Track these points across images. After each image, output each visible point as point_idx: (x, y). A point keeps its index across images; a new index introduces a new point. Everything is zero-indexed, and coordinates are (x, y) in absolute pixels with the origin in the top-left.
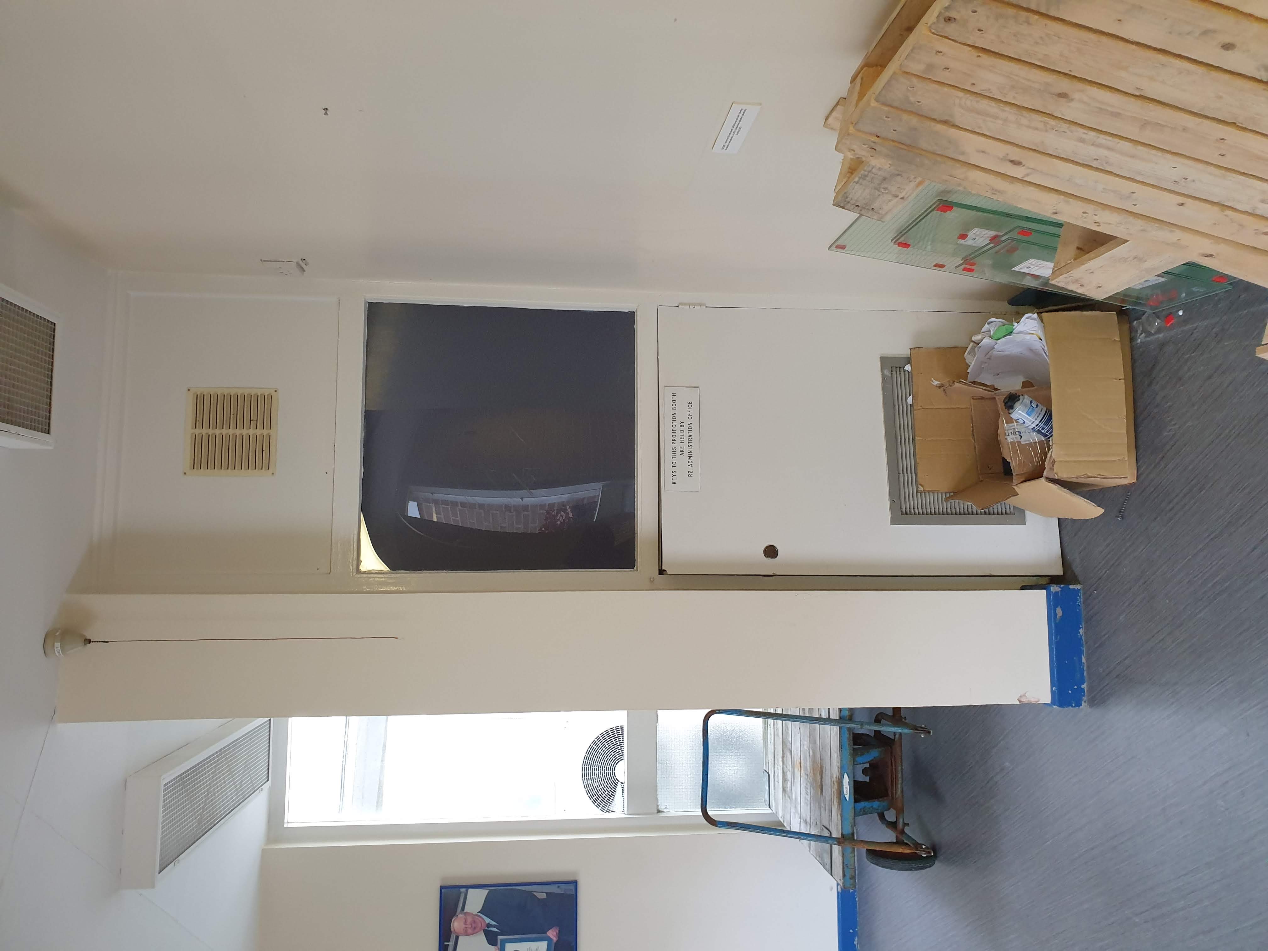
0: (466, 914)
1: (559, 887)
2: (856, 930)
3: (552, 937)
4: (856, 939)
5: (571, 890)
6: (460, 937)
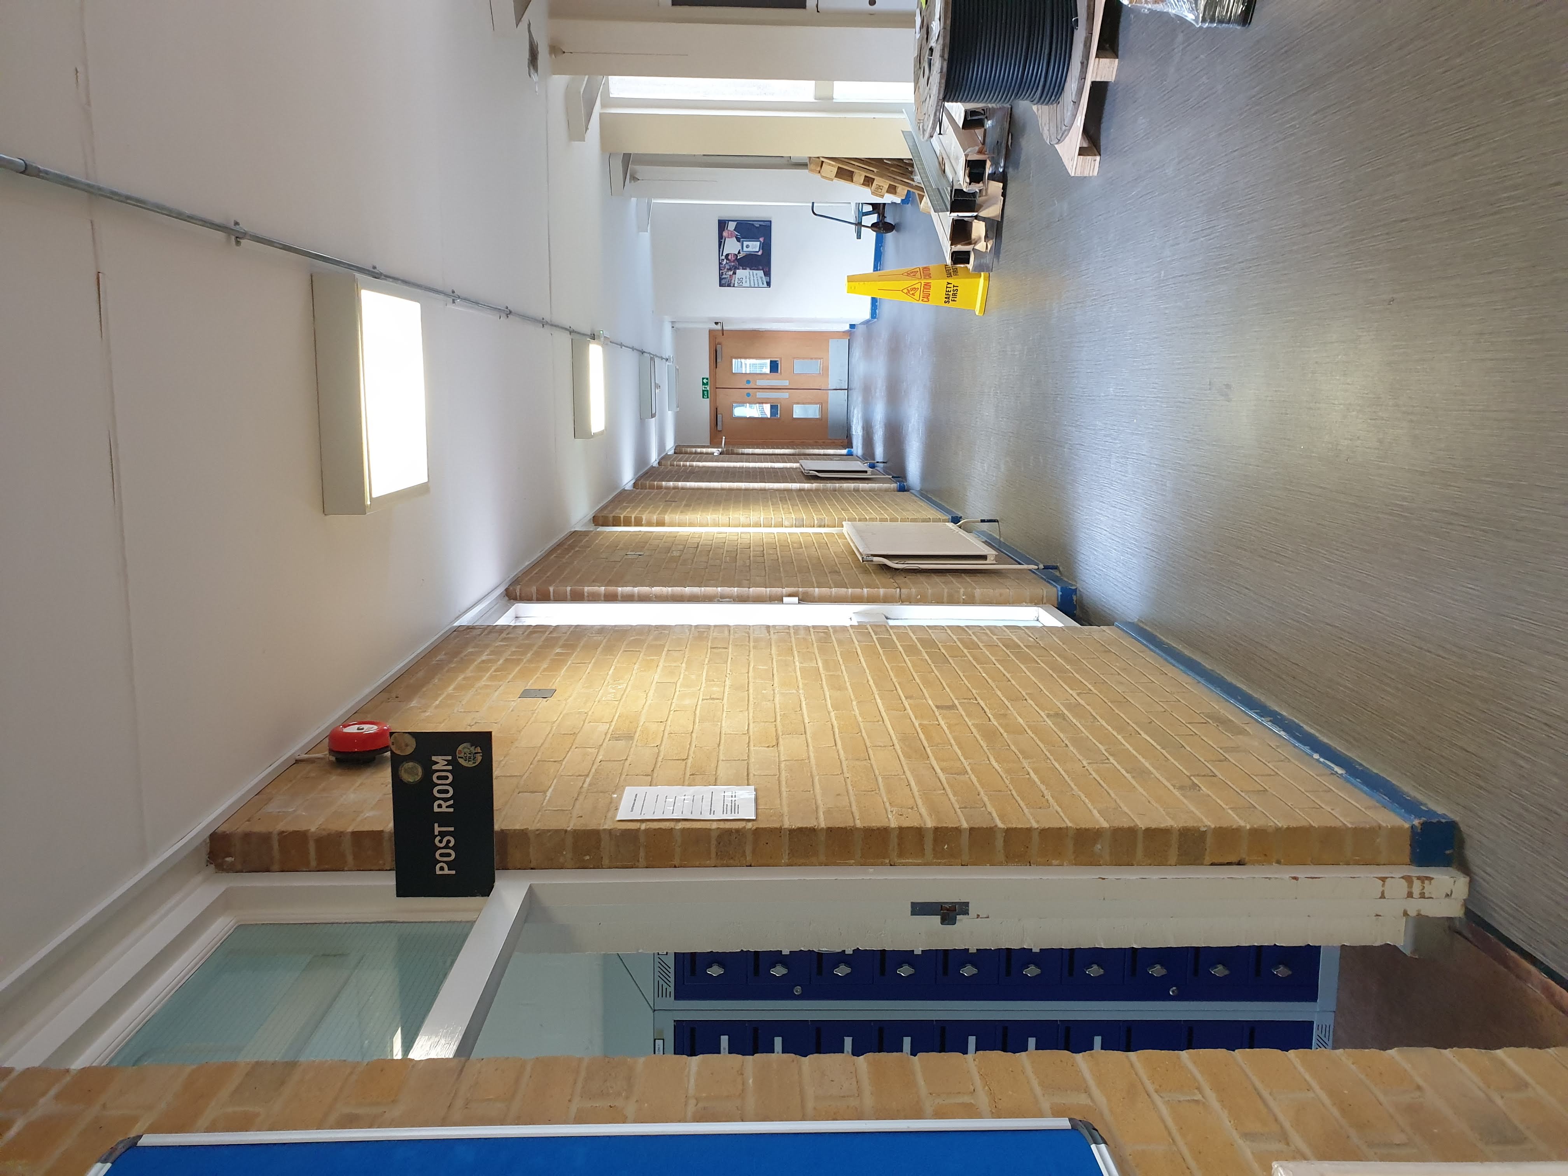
0: (728, 230)
1: (764, 222)
3: (761, 241)
5: (769, 224)
6: (726, 239)
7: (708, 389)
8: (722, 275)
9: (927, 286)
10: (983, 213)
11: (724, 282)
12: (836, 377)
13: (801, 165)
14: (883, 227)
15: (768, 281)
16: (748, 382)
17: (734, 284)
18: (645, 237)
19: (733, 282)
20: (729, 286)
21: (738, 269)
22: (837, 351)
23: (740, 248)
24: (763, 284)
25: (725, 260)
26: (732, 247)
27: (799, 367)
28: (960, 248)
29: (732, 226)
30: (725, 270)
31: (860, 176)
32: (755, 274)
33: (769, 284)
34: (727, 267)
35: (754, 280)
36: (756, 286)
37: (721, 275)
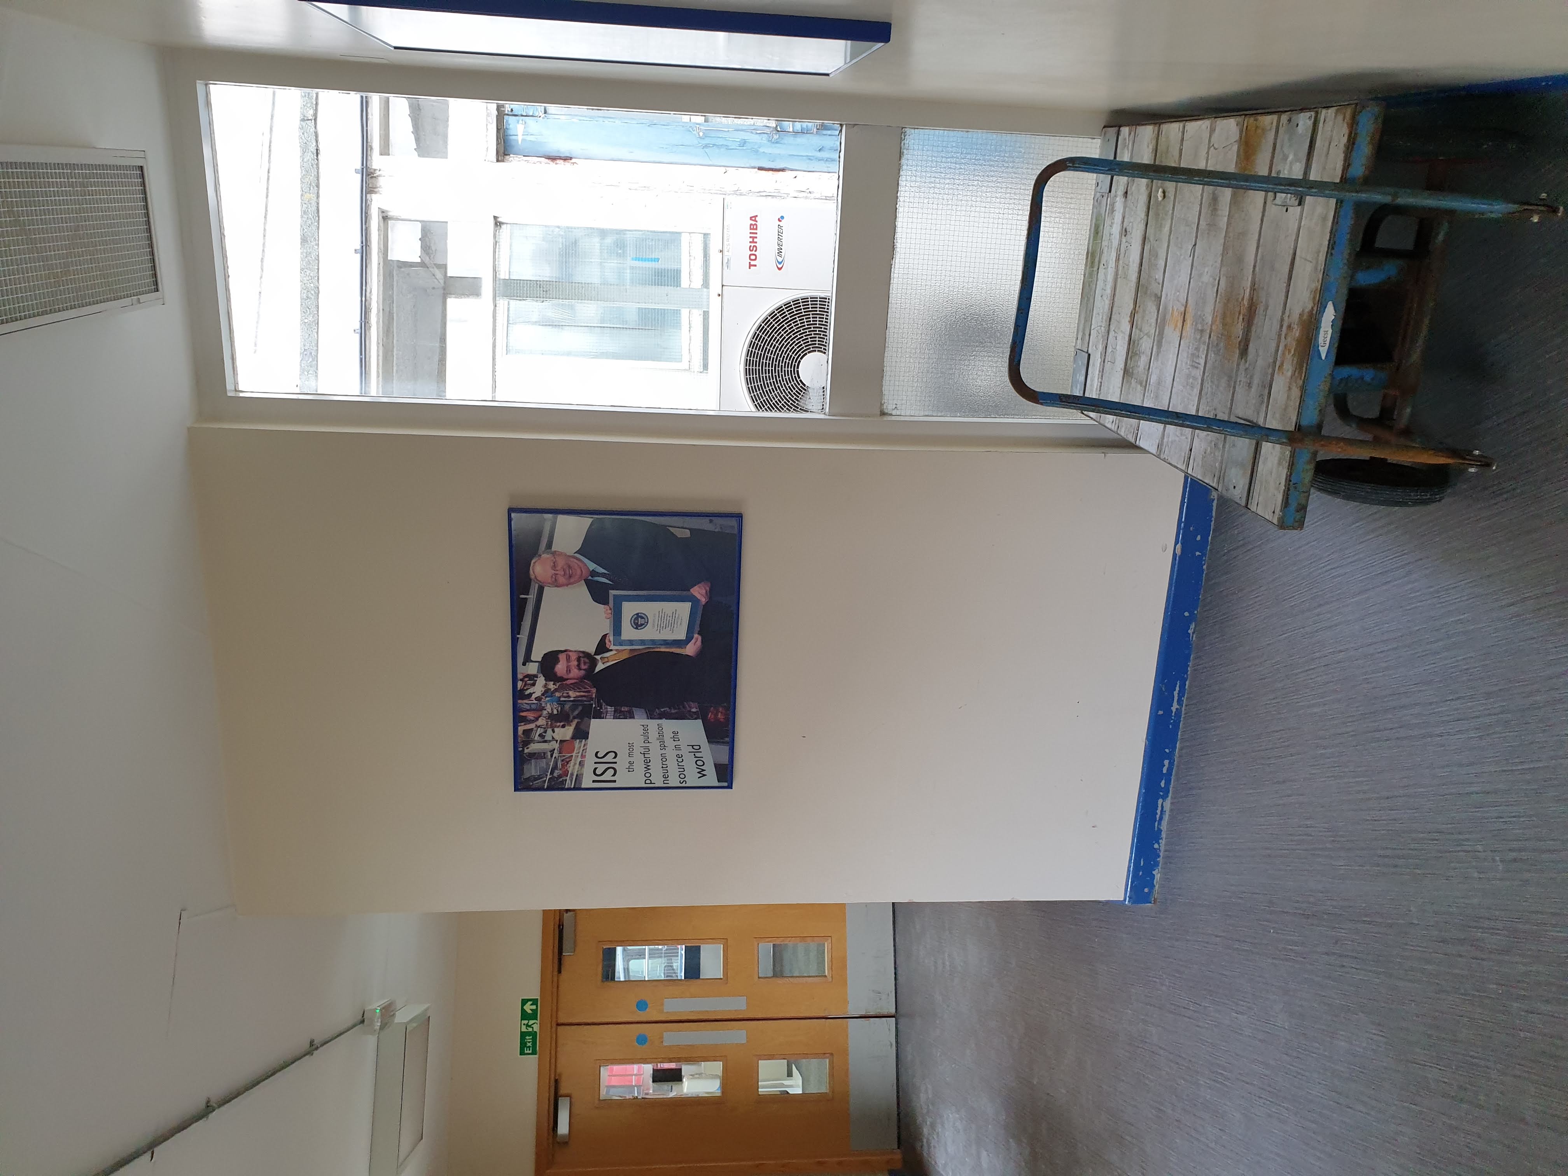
0: (554, 553)
1: (711, 521)
2: (1196, 612)
3: (698, 596)
4: (1193, 626)
5: (733, 527)
6: (546, 588)
7: (536, 1028)
8: (526, 743)
11: (536, 772)
15: (725, 760)
16: (642, 1005)
17: (579, 778)
19: (574, 768)
20: (556, 785)
21: (599, 715)
23: (606, 627)
24: (702, 774)
25: (541, 681)
26: (571, 622)
30: (541, 722)
32: (668, 735)
33: (725, 774)
34: (550, 707)
35: (664, 758)
36: (674, 781)
37: (520, 742)
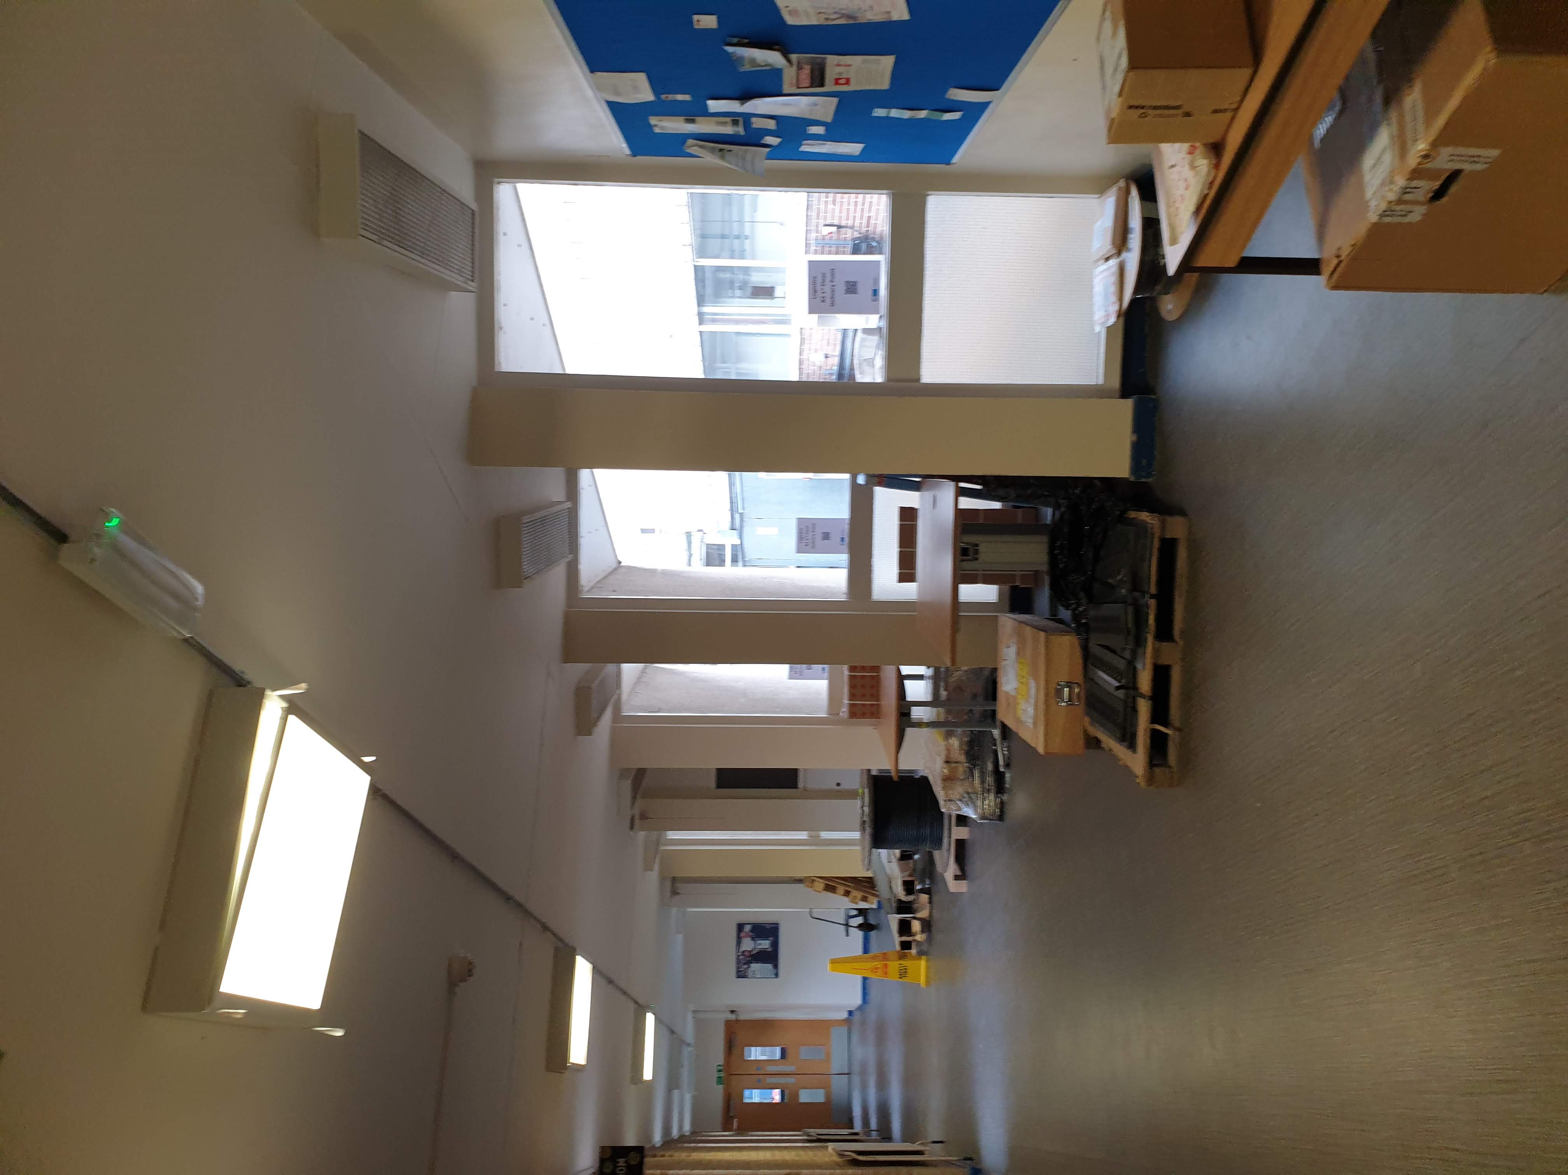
6: (743, 938)
7: (723, 1075)
9: (886, 966)
10: (918, 915)
11: (741, 975)
12: (838, 1063)
13: (800, 881)
14: (867, 927)
15: (776, 972)
16: (759, 1068)
17: (749, 976)
18: (680, 938)
19: (748, 974)
20: (744, 977)
21: (752, 963)
22: (838, 1037)
23: (754, 946)
24: (772, 975)
25: (742, 956)
26: (748, 945)
27: (804, 1053)
28: (905, 939)
29: (748, 928)
30: (742, 964)
31: (841, 889)
32: (765, 967)
33: (777, 975)
34: (743, 961)
35: (765, 972)
36: (767, 977)
37: (738, 968)
